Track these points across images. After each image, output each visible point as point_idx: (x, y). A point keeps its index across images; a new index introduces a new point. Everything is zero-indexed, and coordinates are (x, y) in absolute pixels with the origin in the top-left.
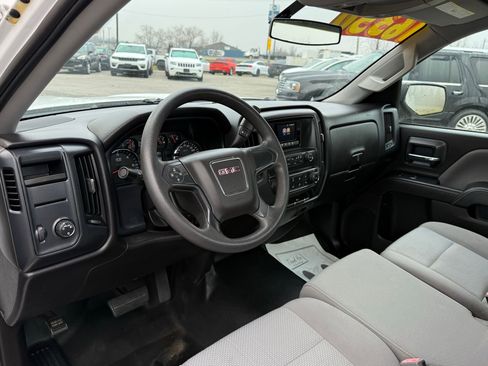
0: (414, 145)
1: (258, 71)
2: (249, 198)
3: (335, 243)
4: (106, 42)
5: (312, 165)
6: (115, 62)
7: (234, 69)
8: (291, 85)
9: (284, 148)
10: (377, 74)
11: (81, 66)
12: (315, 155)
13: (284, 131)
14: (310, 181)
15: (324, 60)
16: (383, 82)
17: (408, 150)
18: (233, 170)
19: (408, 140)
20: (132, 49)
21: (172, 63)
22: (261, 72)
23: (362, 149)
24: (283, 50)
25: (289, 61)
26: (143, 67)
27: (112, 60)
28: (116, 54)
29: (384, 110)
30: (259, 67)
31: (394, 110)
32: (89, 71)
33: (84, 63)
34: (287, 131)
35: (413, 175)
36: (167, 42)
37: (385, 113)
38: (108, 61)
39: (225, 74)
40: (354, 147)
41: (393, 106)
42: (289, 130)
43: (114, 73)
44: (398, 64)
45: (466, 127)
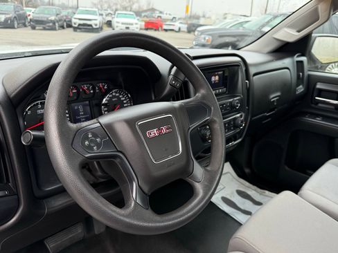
0: (320, 90)
1: (180, 29)
2: (183, 162)
3: (247, 171)
4: (70, 8)
5: (238, 111)
6: (76, 22)
7: (162, 27)
8: (205, 39)
9: (216, 95)
10: (291, 26)
11: (51, 24)
12: (241, 101)
13: (213, 79)
14: (236, 126)
15: (227, 21)
16: (298, 34)
17: (315, 94)
18: (164, 131)
19: (315, 85)
20: (88, 12)
21: (118, 22)
22: (182, 30)
23: (279, 94)
24: (197, 14)
25: (202, 21)
26: (96, 25)
27: (74, 21)
28: (76, 16)
29: (296, 58)
30: (181, 25)
31: (304, 59)
32: (57, 28)
33: (54, 22)
34: (215, 79)
35: (318, 116)
36: (114, 8)
37: (298, 62)
38: (70, 21)
39: (156, 30)
40: (273, 92)
41: (303, 55)
42: (217, 78)
43: (75, 29)
44: (313, 17)
45: (333, 71)
